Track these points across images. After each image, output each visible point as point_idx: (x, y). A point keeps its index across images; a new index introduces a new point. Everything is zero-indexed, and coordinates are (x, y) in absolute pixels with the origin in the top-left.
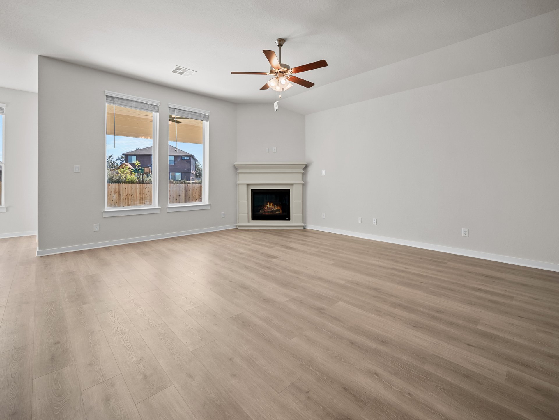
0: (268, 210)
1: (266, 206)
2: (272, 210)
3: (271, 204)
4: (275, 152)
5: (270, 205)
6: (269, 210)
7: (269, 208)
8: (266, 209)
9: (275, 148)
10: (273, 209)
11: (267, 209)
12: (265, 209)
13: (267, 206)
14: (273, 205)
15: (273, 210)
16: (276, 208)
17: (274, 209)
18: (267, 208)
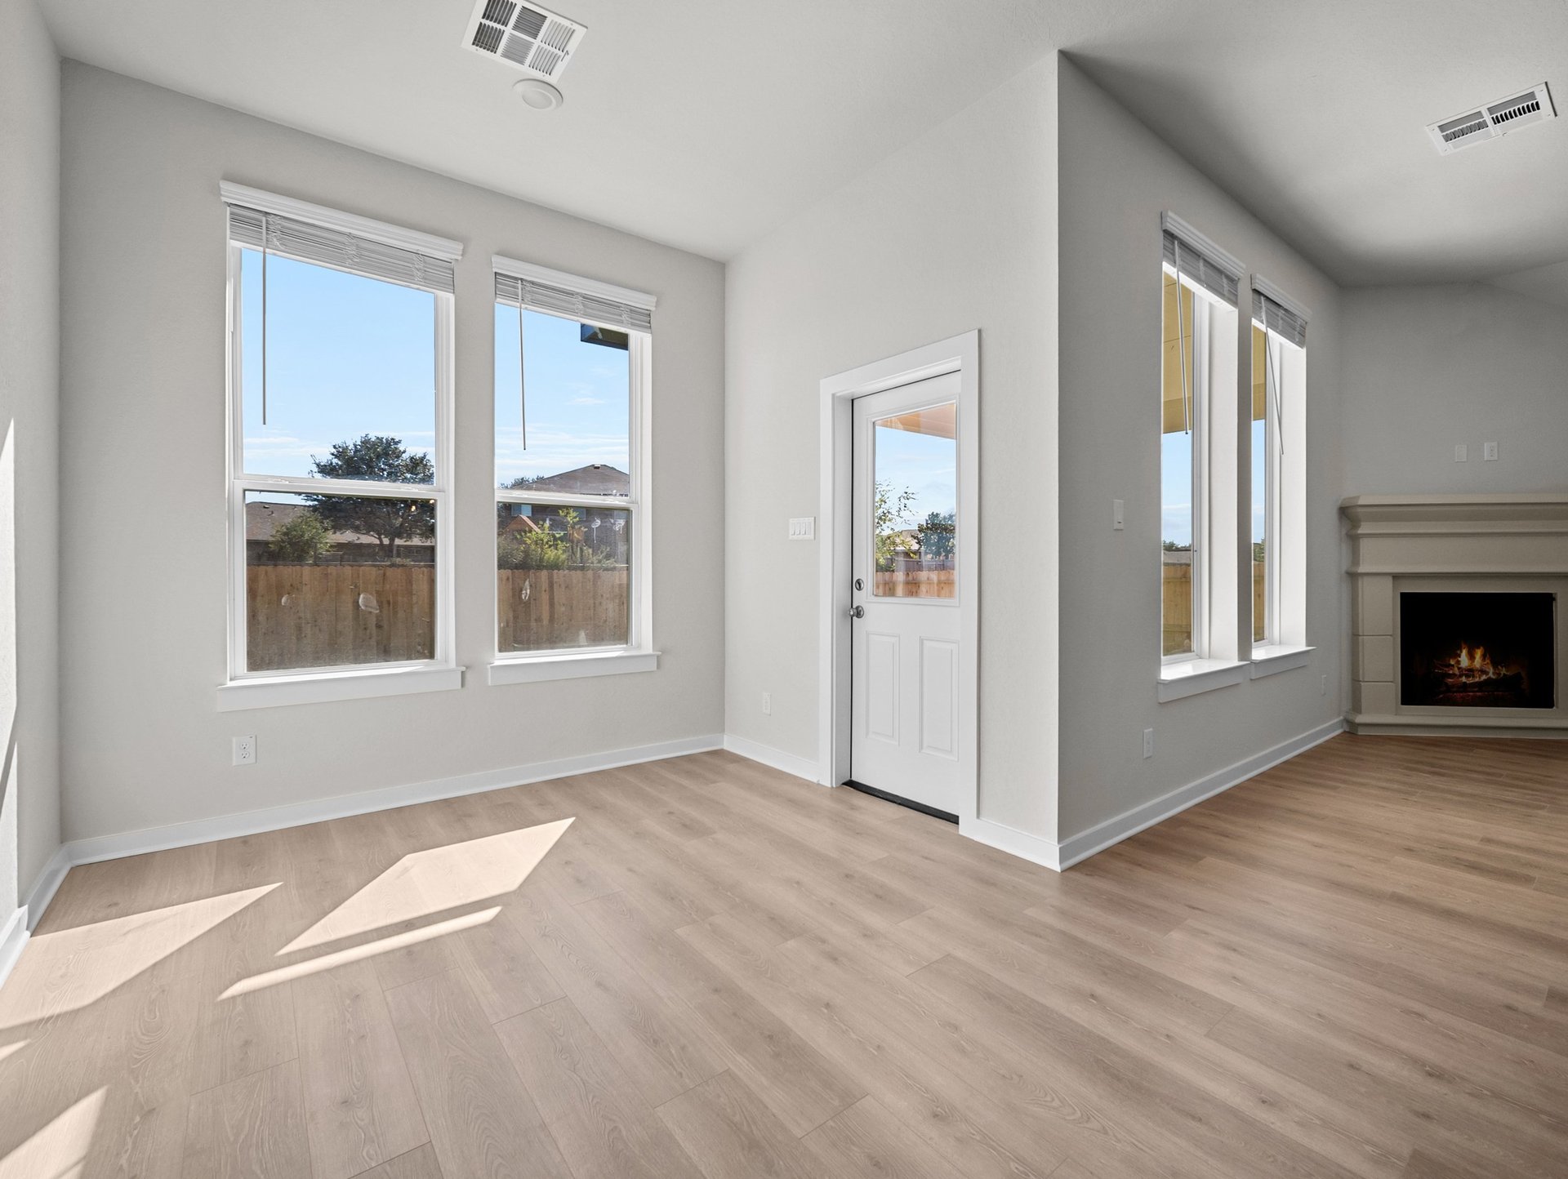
0: (1464, 679)
1: (1452, 662)
2: (1484, 677)
3: (1479, 653)
4: (1492, 459)
5: (1471, 657)
6: (1471, 680)
7: (1470, 672)
8: (1454, 675)
9: (1495, 444)
10: (1486, 673)
11: (1461, 676)
12: (1450, 676)
13: (1458, 662)
14: (1484, 657)
15: (1490, 678)
16: (1504, 671)
17: (1491, 675)
18: (1457, 671)
